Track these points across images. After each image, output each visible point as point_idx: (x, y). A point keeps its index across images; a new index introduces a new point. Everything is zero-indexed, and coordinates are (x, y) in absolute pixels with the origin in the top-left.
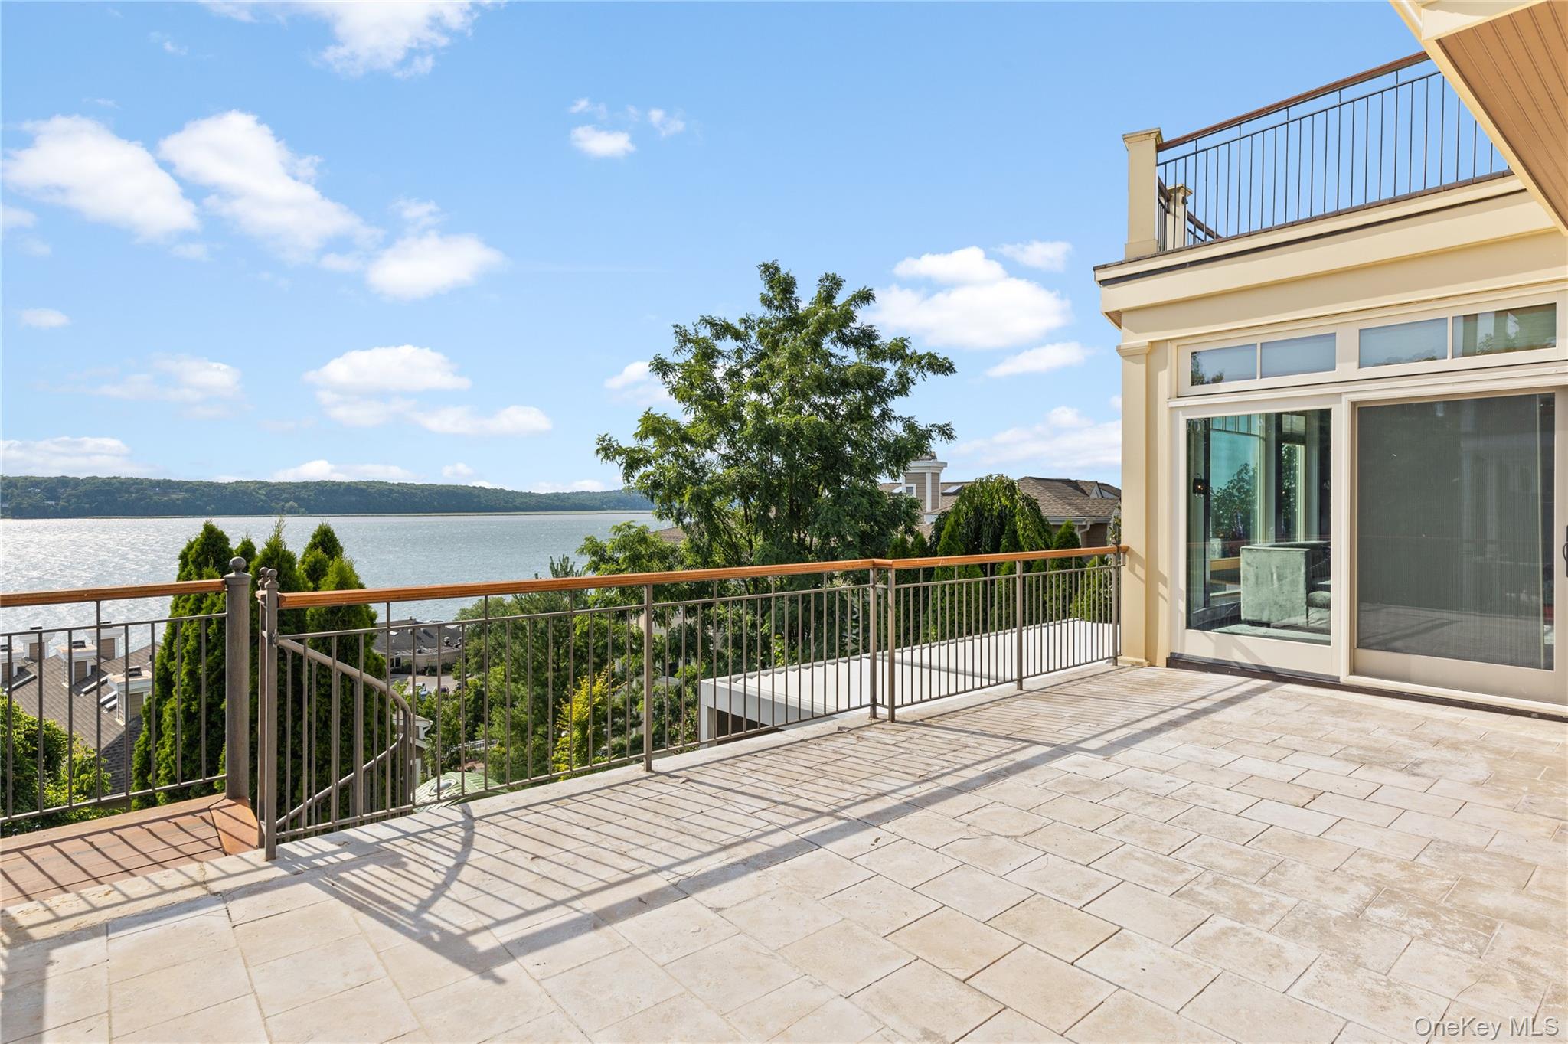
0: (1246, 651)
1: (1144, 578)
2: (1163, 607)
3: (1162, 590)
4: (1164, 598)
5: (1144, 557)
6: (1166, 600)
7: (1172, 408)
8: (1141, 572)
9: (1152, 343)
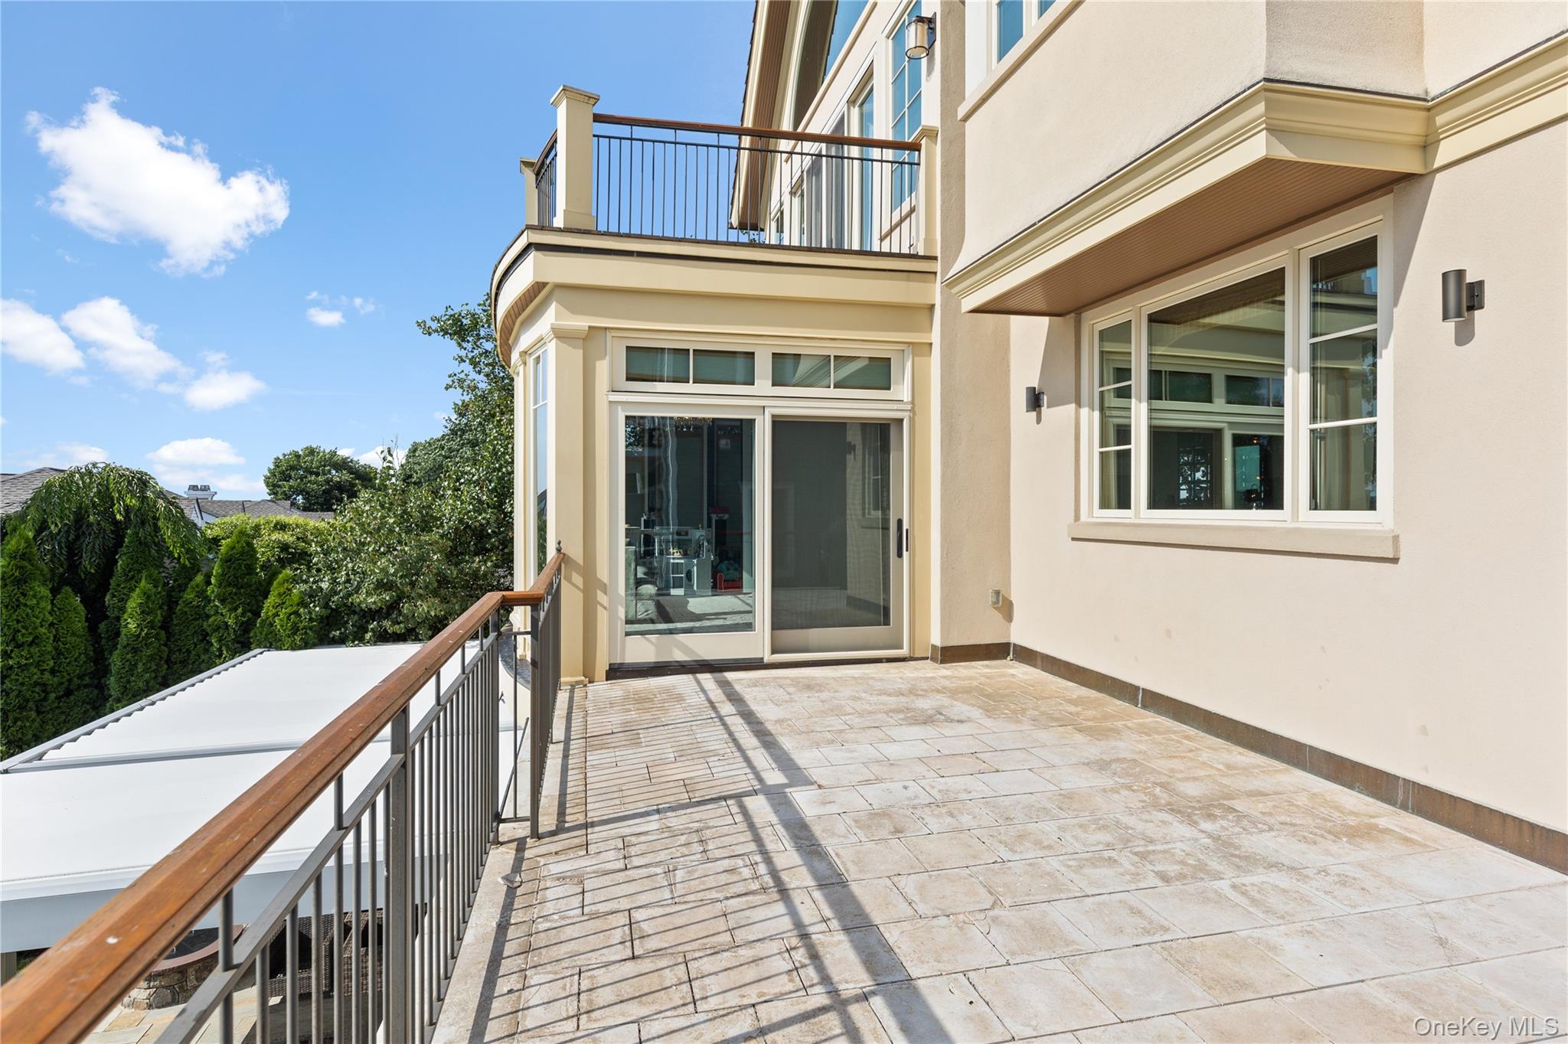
0: (685, 648)
1: (581, 587)
2: (602, 616)
3: (602, 598)
4: (602, 605)
5: (582, 564)
6: (605, 608)
7: (610, 402)
8: (578, 579)
9: (590, 327)
